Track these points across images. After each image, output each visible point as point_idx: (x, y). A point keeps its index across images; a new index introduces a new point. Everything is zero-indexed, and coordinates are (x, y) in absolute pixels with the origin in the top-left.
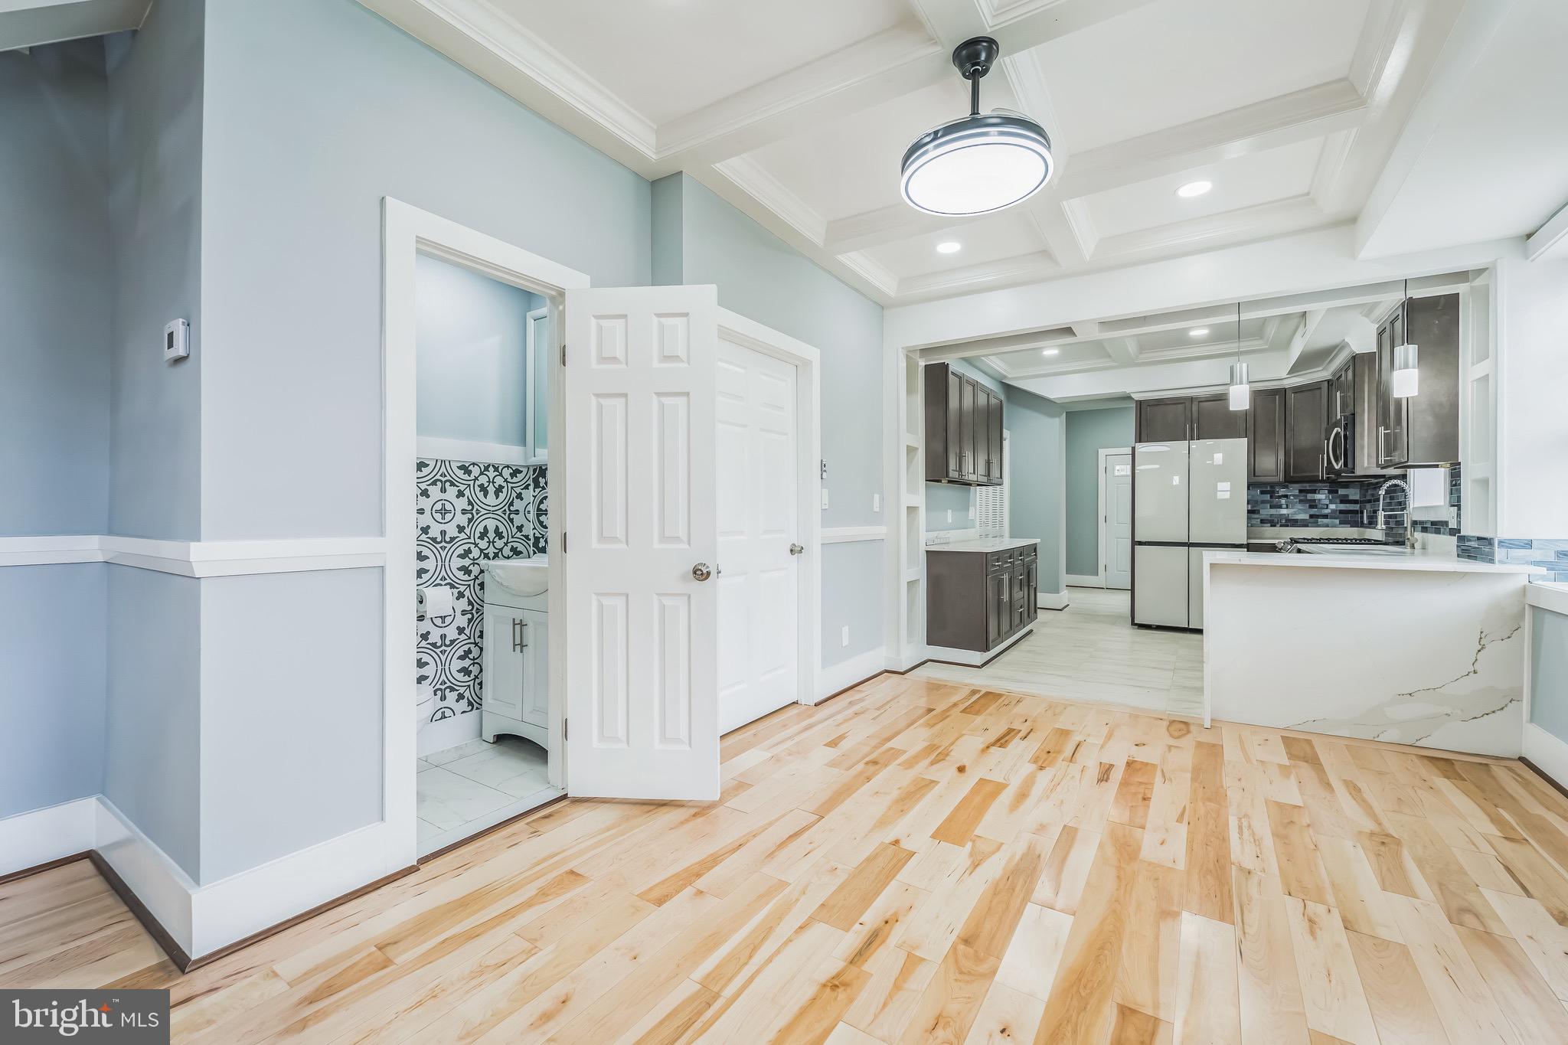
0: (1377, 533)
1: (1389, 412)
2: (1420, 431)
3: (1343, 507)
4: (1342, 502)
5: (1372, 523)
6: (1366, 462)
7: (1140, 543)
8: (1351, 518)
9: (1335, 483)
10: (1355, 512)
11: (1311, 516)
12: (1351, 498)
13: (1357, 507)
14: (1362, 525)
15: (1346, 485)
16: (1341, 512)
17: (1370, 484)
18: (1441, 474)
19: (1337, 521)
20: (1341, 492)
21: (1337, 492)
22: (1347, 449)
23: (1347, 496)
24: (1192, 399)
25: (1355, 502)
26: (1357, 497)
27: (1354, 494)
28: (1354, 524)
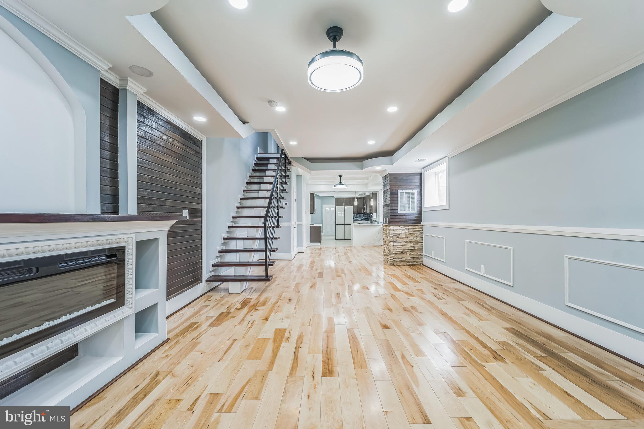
0: (369, 222)
1: (370, 207)
2: (373, 209)
3: (365, 218)
4: (365, 217)
5: (369, 220)
6: (368, 212)
7: (337, 225)
8: (366, 220)
9: (364, 214)
10: (366, 219)
13: (367, 218)
14: (368, 221)
15: (365, 214)
16: (365, 219)
17: (369, 214)
18: (376, 213)
20: (365, 215)
22: (366, 209)
24: (344, 198)
26: (367, 216)
28: (367, 221)
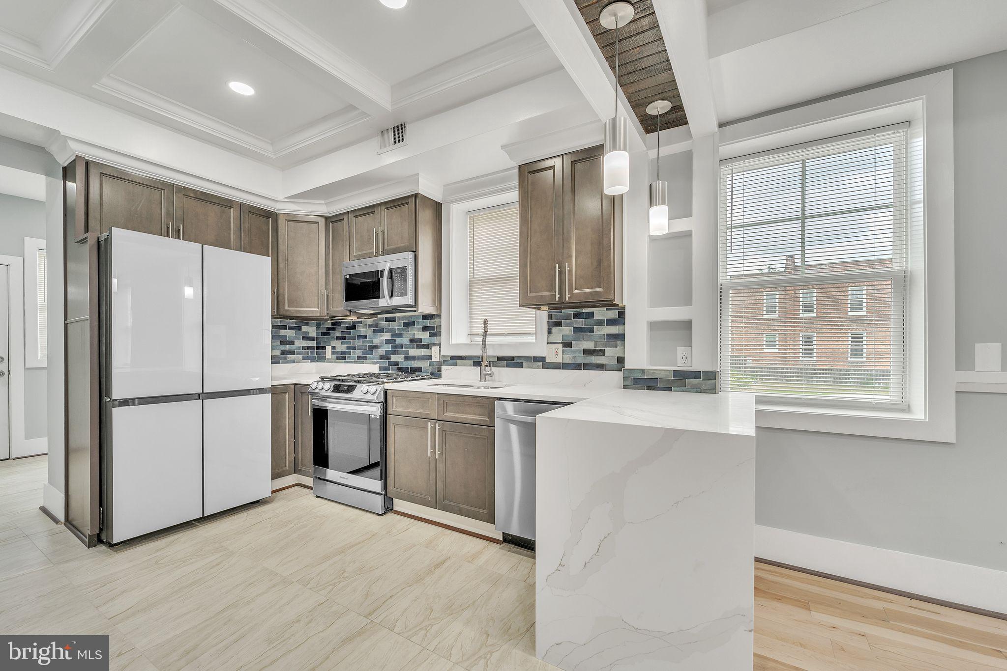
11: (283, 353)
12: (310, 335)
19: (301, 357)
21: (300, 329)
23: (307, 333)
25: (313, 339)
27: (312, 331)
